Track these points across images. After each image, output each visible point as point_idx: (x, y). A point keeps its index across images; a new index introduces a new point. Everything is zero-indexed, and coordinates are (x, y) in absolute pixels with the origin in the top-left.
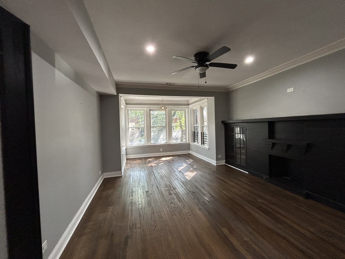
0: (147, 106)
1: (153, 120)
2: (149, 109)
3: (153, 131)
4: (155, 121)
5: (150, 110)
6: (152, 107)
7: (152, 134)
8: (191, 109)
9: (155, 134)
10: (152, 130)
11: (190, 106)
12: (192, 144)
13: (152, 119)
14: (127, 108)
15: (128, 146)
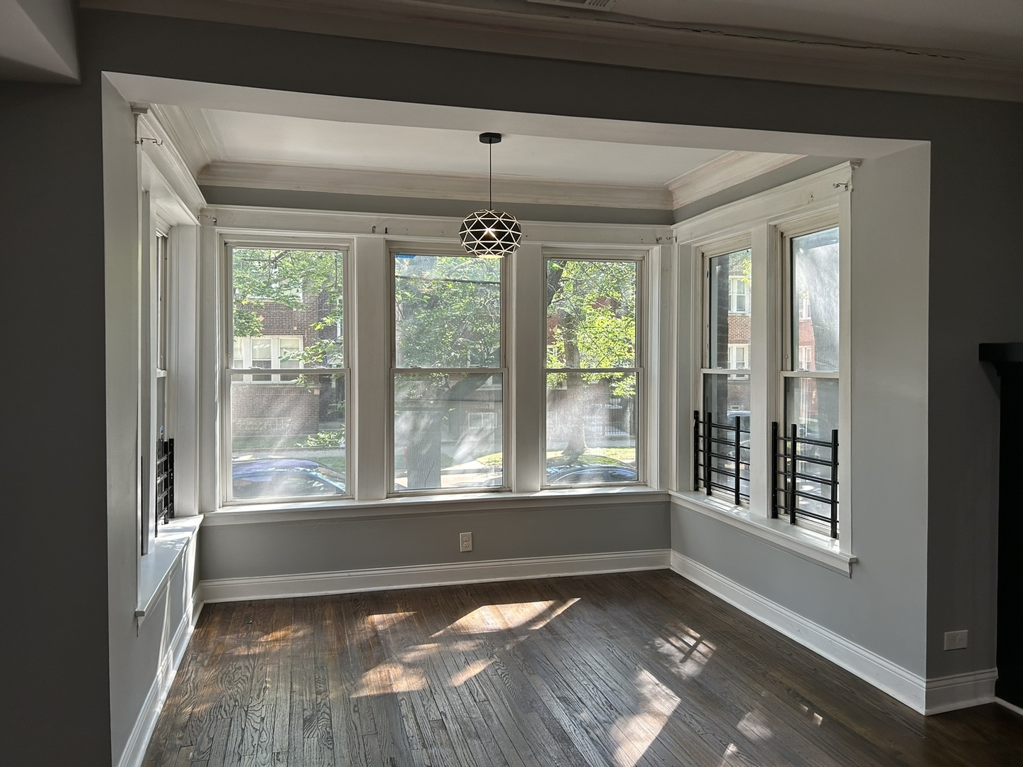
0: (374, 216)
1: (411, 320)
2: (382, 243)
3: (407, 400)
4: (421, 332)
5: (393, 250)
6: (404, 226)
7: (402, 424)
8: (685, 249)
9: (423, 423)
10: (400, 396)
11: (682, 230)
12: (687, 500)
13: (405, 314)
14: (218, 229)
15: (219, 511)
